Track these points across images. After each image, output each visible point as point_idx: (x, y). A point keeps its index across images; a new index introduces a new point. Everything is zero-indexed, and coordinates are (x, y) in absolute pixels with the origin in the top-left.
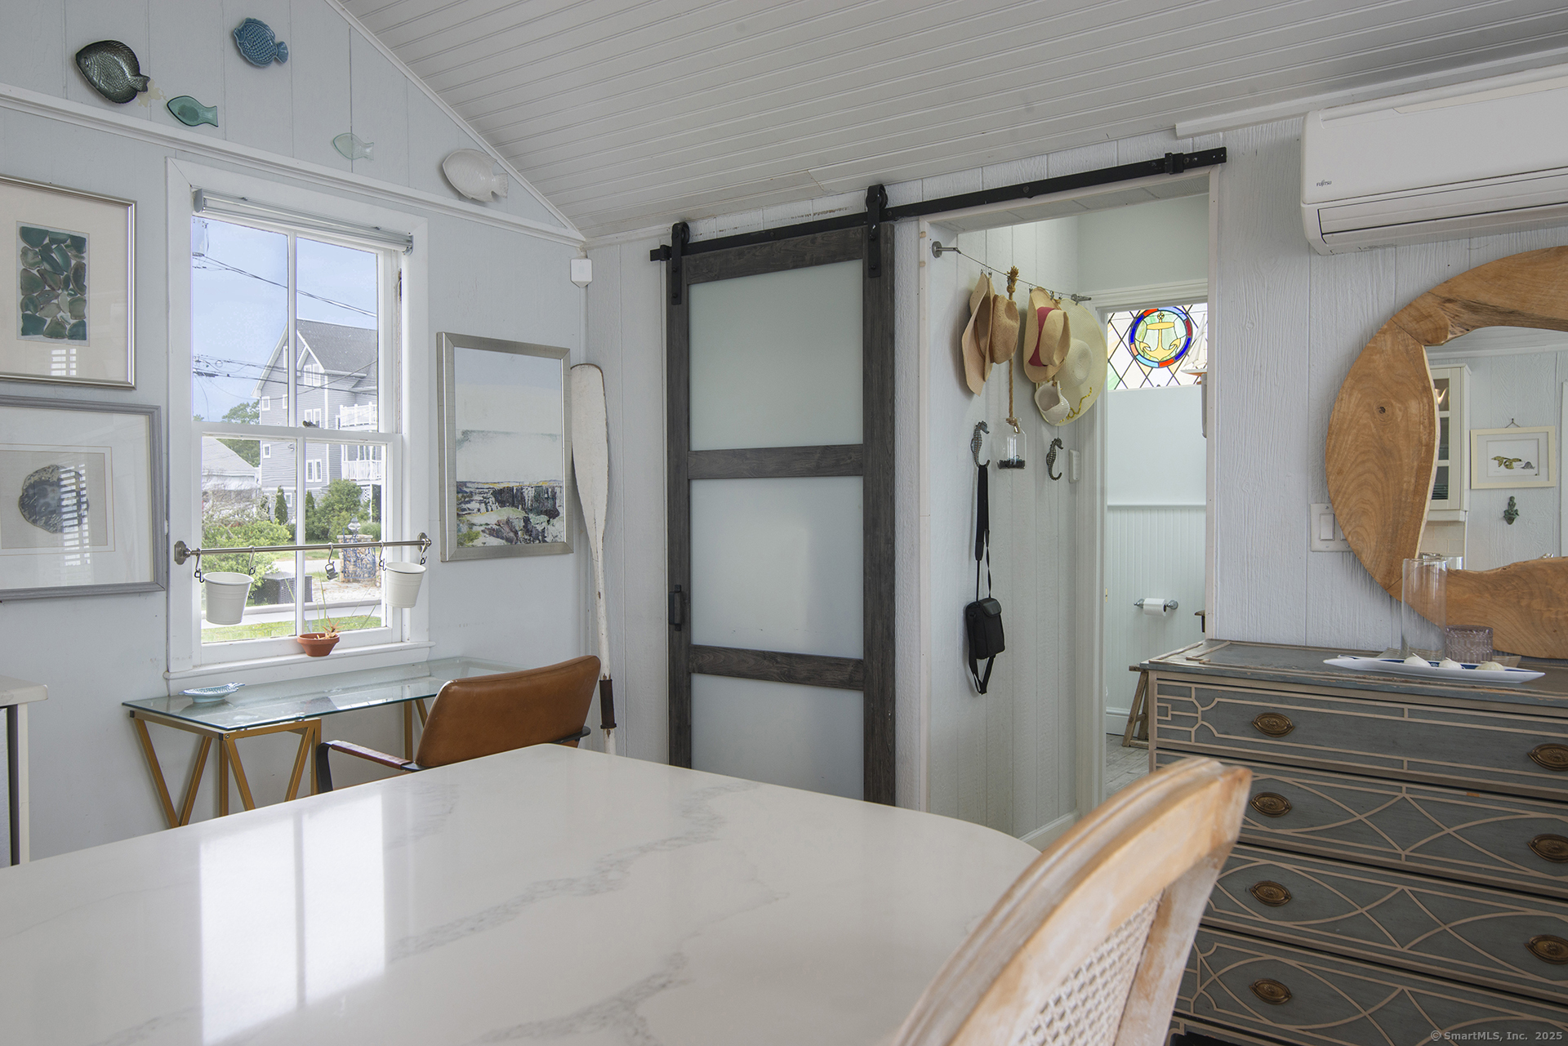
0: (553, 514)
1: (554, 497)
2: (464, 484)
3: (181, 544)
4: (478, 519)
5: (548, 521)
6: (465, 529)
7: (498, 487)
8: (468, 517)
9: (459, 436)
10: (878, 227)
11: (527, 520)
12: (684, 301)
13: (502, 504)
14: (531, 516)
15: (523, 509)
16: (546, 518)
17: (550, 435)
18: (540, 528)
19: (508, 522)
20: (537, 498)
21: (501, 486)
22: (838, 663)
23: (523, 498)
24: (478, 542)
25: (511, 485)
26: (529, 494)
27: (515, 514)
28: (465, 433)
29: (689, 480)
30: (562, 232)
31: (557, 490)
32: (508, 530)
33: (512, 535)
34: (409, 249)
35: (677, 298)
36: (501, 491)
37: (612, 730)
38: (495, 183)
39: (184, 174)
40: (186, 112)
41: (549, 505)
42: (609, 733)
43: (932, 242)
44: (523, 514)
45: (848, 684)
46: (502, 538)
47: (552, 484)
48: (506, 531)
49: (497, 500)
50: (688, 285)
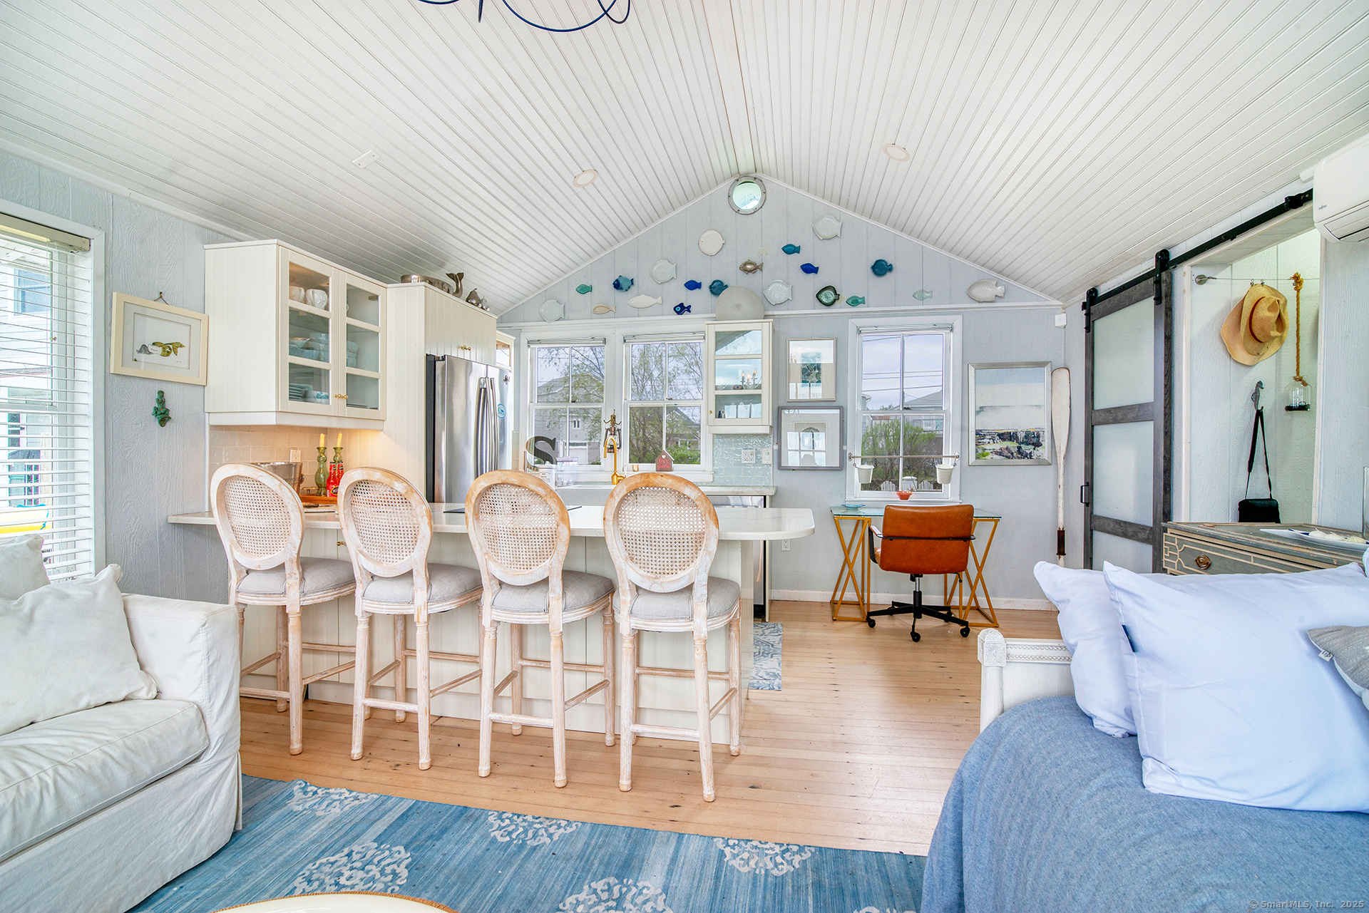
0: (1037, 445)
1: (1038, 437)
2: (981, 431)
3: (850, 454)
4: (987, 447)
5: (1034, 449)
6: (980, 451)
7: (1000, 432)
8: (983, 446)
9: (978, 409)
10: (1160, 275)
11: (1019, 448)
12: (1091, 330)
13: (1004, 440)
14: (1022, 446)
15: (1017, 442)
16: (1033, 447)
17: (1037, 406)
18: (1028, 452)
19: (1007, 448)
20: (1026, 437)
21: (1003, 431)
22: (1143, 528)
23: (1017, 437)
24: (988, 457)
25: (1009, 431)
26: (1021, 436)
27: (1013, 445)
28: (980, 408)
29: (1093, 426)
30: (1047, 303)
31: (1041, 433)
32: (1007, 452)
33: (1009, 454)
34: (952, 330)
35: (1089, 328)
36: (1003, 434)
37: (1062, 557)
38: (1000, 289)
39: (853, 323)
40: (854, 302)
41: (1035, 440)
42: (1060, 557)
43: (1196, 276)
44: (1017, 445)
45: (1146, 541)
46: (1003, 456)
47: (1037, 430)
48: (1006, 453)
49: (1000, 438)
50: (1093, 321)
